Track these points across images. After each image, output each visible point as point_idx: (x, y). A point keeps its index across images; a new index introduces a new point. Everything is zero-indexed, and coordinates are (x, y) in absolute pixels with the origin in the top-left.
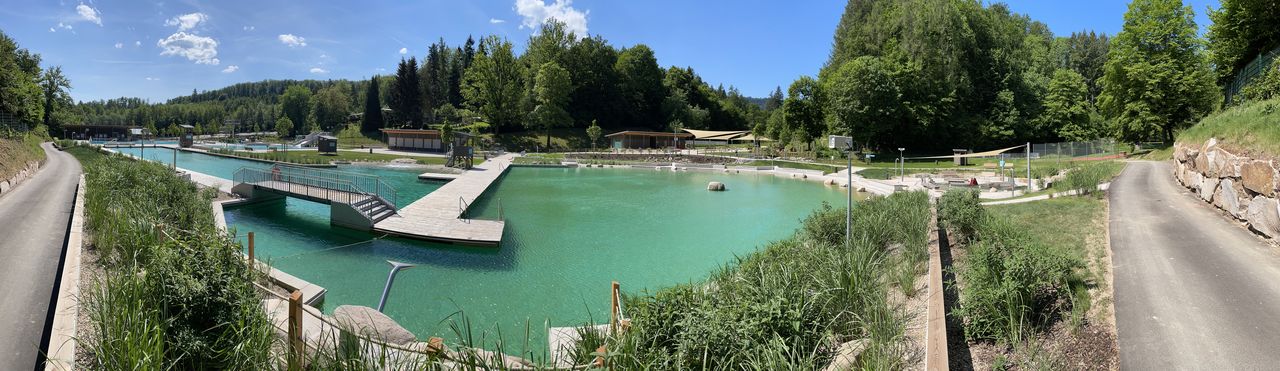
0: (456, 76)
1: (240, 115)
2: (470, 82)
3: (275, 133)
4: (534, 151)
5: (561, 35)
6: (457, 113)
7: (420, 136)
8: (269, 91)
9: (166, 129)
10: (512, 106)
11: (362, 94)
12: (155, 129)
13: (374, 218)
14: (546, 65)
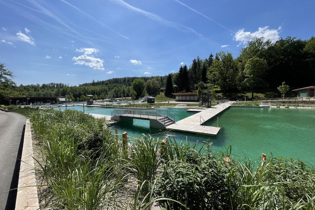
0: (205, 70)
1: (115, 91)
2: (211, 72)
3: (130, 98)
4: (244, 100)
5: (260, 43)
6: (205, 85)
7: (189, 95)
8: (127, 81)
9: (80, 98)
10: (232, 80)
11: (165, 81)
12: (73, 98)
13: (166, 124)
14: (251, 59)
